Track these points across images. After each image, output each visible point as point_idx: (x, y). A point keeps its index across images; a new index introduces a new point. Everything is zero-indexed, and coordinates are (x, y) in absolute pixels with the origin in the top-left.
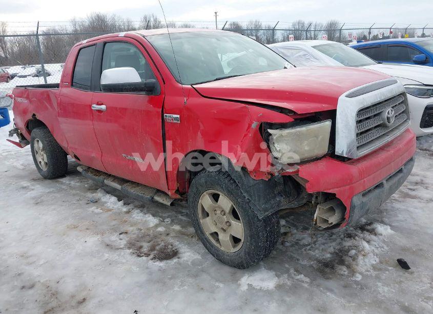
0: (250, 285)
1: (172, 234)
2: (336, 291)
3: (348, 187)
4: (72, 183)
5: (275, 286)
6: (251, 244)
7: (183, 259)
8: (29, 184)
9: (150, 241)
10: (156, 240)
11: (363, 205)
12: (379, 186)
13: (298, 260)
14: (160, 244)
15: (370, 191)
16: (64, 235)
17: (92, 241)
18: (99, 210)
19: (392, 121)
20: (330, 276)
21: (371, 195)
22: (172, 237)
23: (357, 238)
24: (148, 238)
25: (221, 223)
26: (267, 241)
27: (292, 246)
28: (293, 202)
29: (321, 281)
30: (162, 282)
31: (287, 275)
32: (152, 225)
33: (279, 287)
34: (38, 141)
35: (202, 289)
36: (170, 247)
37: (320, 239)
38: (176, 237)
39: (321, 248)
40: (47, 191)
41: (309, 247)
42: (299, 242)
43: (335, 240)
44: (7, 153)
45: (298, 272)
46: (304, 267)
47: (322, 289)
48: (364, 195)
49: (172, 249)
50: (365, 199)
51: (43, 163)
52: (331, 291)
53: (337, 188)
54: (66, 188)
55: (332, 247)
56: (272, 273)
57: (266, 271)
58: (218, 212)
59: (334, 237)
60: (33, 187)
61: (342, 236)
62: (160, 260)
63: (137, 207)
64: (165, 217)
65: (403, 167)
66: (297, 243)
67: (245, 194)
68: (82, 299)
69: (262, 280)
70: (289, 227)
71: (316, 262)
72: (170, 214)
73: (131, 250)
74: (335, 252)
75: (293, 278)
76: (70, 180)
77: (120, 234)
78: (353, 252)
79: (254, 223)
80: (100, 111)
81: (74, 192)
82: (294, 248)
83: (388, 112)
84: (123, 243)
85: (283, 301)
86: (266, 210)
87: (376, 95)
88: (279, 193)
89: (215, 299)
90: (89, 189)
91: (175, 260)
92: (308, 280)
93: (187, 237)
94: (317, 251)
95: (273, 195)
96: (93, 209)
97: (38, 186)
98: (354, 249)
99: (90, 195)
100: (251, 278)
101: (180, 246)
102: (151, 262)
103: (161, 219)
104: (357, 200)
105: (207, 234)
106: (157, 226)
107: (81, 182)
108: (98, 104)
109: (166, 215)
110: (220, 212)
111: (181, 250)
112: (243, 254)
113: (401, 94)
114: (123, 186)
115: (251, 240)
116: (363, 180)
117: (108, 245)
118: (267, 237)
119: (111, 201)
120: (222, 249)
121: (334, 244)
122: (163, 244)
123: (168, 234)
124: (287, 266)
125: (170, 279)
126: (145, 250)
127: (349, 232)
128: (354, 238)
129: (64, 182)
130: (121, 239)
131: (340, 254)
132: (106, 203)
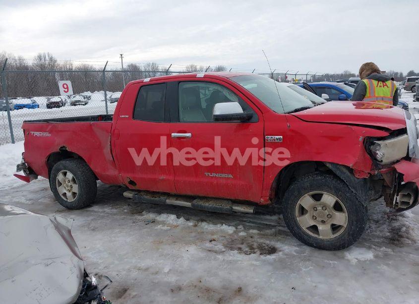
1: (256, 236)
5: (373, 256)
7: (286, 251)
14: (253, 245)
18: (166, 228)
25: (322, 216)
34: (65, 172)
51: (68, 194)
67: (353, 190)
69: (361, 254)
72: (236, 222)
77: (211, 242)
92: (390, 250)
96: (160, 227)
101: (273, 243)
105: (304, 228)
106: (235, 232)
107: (116, 208)
110: (321, 208)
114: (194, 202)
117: (210, 251)
122: (256, 244)
126: (246, 249)
130: (216, 245)
132: (164, 221)
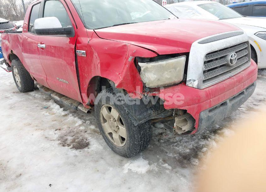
0: (130, 170)
1: (89, 132)
2: (188, 177)
3: (196, 105)
4: (37, 95)
5: (147, 171)
6: (131, 142)
7: (91, 149)
8: (9, 95)
9: (74, 136)
10: (77, 135)
11: (209, 118)
12: (223, 104)
13: (167, 153)
14: (79, 138)
15: (216, 108)
16: (21, 129)
17: (37, 134)
18: (47, 114)
19: (234, 62)
20: (186, 166)
21: (217, 111)
22: (88, 133)
23: (209, 139)
24: (72, 134)
25: (114, 127)
26: (141, 141)
27: (164, 143)
28: (161, 114)
29: (179, 169)
30: (73, 165)
31: (156, 163)
32: (77, 125)
33: (149, 172)
34: (15, 68)
35: (98, 171)
36: (85, 140)
37: (184, 138)
38: (90, 133)
39: (184, 145)
40: (19, 100)
41: (176, 144)
42: (170, 140)
43: (194, 140)
44: (3, 75)
45: (165, 161)
46: (170, 158)
47: (178, 175)
48: (210, 111)
49: (86, 141)
50: (211, 114)
51: (19, 82)
52: (185, 177)
53: (188, 106)
54: (32, 98)
55: (191, 145)
56: (146, 162)
57: (143, 160)
58: (112, 119)
59: (194, 137)
60: (12, 97)
61: (200, 137)
62: (76, 149)
63: (71, 112)
64: (87, 120)
65: (245, 91)
66: (168, 141)
68: (19, 174)
69: (139, 167)
70: (166, 129)
71: (178, 155)
72: (91, 118)
73: (59, 142)
74: (193, 148)
75: (160, 166)
76: (36, 93)
77: (56, 130)
78: (205, 149)
79: (131, 128)
80: (42, 48)
81: (36, 101)
82: (166, 144)
83: (232, 56)
84: (56, 136)
85: (150, 182)
86: (140, 120)
87: (222, 43)
88: (150, 108)
89: (104, 179)
90: (45, 100)
91: (86, 149)
92: (170, 168)
93: (97, 134)
94: (180, 147)
95: (146, 109)
96: (44, 112)
97: (15, 97)
98: (206, 147)
99: (45, 104)
100: (131, 165)
101: (91, 140)
102: (70, 150)
103: (84, 121)
104: (204, 115)
105: (107, 133)
106: (80, 126)
107: (42, 95)
108: (41, 44)
109: (88, 118)
110: (112, 120)
111: (91, 143)
112: (126, 149)
113: (245, 42)
114: (61, 99)
115: (130, 140)
116: (209, 100)
117: (46, 138)
118: (141, 138)
119: (56, 108)
120: (115, 144)
121: (193, 143)
122: (81, 138)
123: (86, 132)
124: (158, 156)
125: (79, 162)
126: (68, 142)
127: (206, 134)
128: (207, 139)
129: (32, 94)
130: (55, 134)
131: (196, 150)
132: (53, 108)
